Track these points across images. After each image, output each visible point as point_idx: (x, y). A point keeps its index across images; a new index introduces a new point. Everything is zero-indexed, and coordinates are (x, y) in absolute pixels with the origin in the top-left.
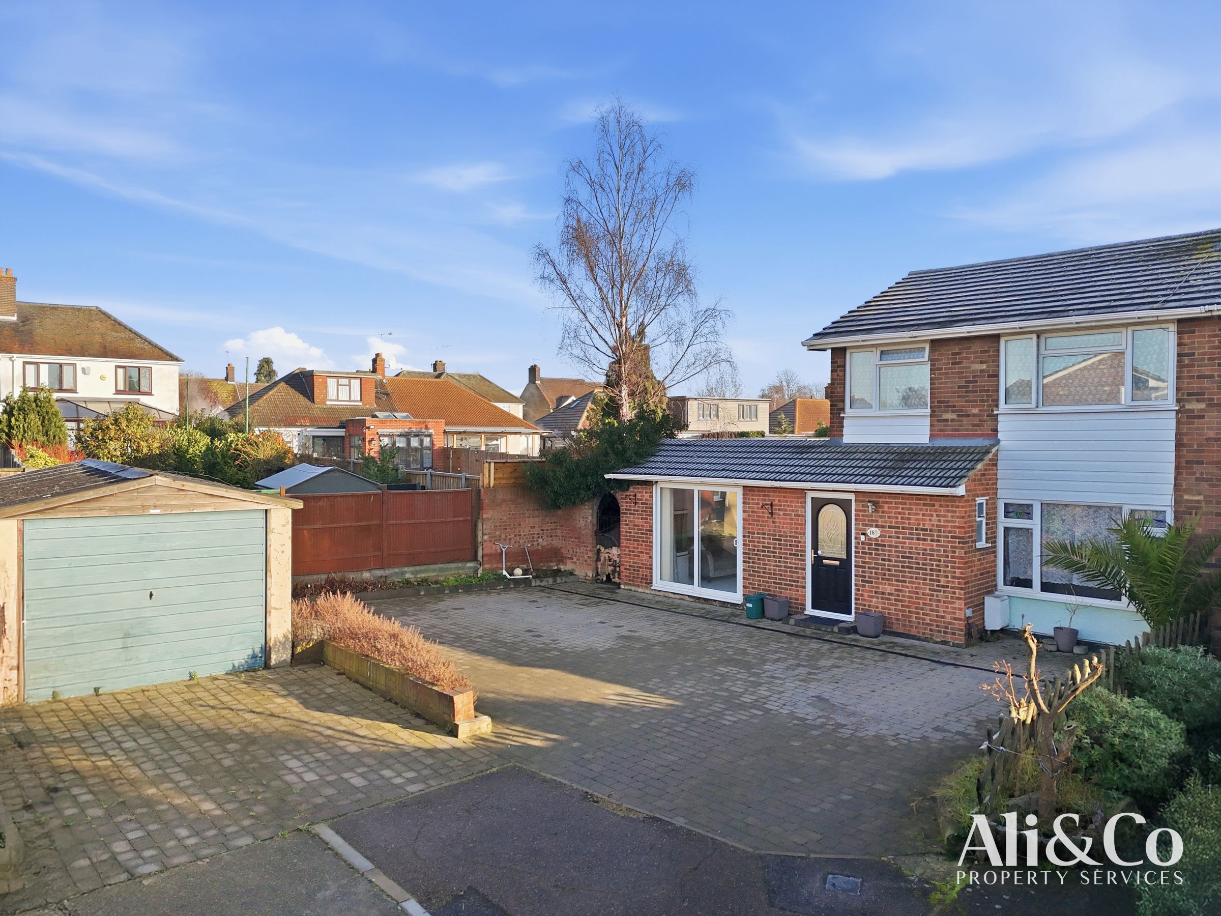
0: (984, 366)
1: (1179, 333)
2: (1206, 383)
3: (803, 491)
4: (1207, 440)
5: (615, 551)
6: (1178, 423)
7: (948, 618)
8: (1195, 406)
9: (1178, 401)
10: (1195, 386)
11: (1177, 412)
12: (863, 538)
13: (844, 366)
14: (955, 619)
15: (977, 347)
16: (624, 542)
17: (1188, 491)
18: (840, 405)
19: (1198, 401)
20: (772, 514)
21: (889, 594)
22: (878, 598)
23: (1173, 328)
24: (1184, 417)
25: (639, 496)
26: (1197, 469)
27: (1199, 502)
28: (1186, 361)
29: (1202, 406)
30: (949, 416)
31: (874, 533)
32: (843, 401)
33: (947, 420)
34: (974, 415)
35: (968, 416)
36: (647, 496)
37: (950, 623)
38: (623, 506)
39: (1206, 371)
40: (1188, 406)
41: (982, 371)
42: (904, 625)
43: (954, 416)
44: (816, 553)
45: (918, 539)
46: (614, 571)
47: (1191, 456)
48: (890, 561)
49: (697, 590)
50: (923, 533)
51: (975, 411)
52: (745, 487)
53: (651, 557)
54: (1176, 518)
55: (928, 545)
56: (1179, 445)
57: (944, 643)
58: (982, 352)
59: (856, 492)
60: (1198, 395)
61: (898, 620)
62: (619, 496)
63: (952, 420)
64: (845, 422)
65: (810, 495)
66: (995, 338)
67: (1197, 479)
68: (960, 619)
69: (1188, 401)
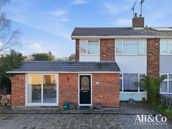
0: (112, 45)
1: (147, 41)
2: (152, 51)
6: (147, 58)
9: (147, 54)
11: (147, 56)
13: (79, 43)
15: (110, 41)
17: (149, 70)
19: (151, 54)
20: (68, 80)
23: (146, 40)
25: (19, 78)
26: (150, 66)
27: (151, 72)
28: (149, 46)
30: (105, 56)
32: (79, 52)
33: (104, 57)
36: (23, 78)
39: (152, 48)
40: (149, 55)
44: (81, 89)
46: (8, 103)
47: (149, 64)
49: (42, 104)
50: (109, 82)
51: (110, 55)
54: (147, 75)
56: (148, 62)
57: (115, 107)
58: (112, 42)
60: (150, 53)
66: (114, 39)
67: (151, 68)
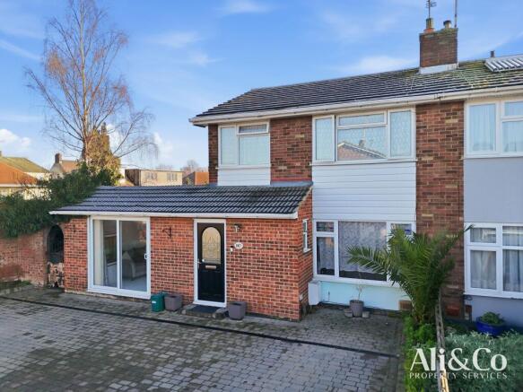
0: (303, 136)
1: (417, 114)
2: (433, 145)
3: (191, 219)
4: (435, 179)
5: (60, 266)
6: (418, 169)
7: (288, 302)
8: (427, 159)
9: (417, 156)
10: (427, 146)
11: (417, 162)
12: (231, 249)
13: (217, 136)
14: (293, 302)
15: (298, 123)
16: (66, 259)
17: (424, 212)
18: (215, 162)
19: (429, 155)
20: (170, 235)
21: (250, 287)
22: (242, 290)
23: (413, 110)
24: (421, 166)
25: (77, 226)
26: (429, 198)
27: (431, 218)
28: (422, 131)
29: (431, 158)
30: (283, 168)
31: (239, 246)
32: (217, 159)
33: (281, 171)
34: (297, 167)
35: (294, 167)
36: (83, 226)
37: (290, 305)
38: (66, 233)
40: (423, 159)
41: (302, 139)
42: (259, 308)
43: (285, 168)
44: (201, 261)
45: (268, 249)
46: (60, 280)
47: (425, 190)
48: (249, 264)
49: (119, 291)
50: (272, 245)
51: (298, 164)
52: (151, 218)
53: (86, 269)
54: (418, 229)
55: (275, 253)
57: (286, 319)
58: (302, 127)
59: (227, 219)
60: (428, 152)
61: (255, 304)
62: (62, 226)
63: (285, 170)
64: (219, 173)
65: (196, 221)
66: (309, 118)
67: (430, 204)
68: (296, 303)
69: (423, 156)
